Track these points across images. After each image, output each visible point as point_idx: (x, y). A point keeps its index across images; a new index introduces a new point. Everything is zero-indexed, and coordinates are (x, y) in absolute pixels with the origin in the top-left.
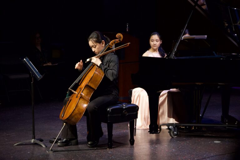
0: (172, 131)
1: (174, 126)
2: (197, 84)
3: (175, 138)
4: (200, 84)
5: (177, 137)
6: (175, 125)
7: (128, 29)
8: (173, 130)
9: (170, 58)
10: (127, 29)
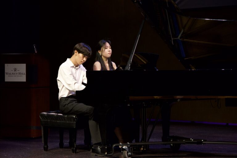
0: (126, 152)
1: (129, 146)
2: (155, 97)
8: (127, 150)
9: (125, 70)
10: (36, 51)
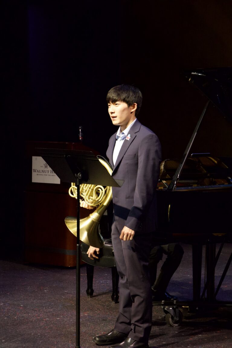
0: (171, 315)
1: (175, 307)
2: (215, 234)
3: (176, 326)
4: (220, 235)
5: (179, 326)
6: (175, 305)
7: (82, 135)
8: (172, 313)
10: (80, 136)
